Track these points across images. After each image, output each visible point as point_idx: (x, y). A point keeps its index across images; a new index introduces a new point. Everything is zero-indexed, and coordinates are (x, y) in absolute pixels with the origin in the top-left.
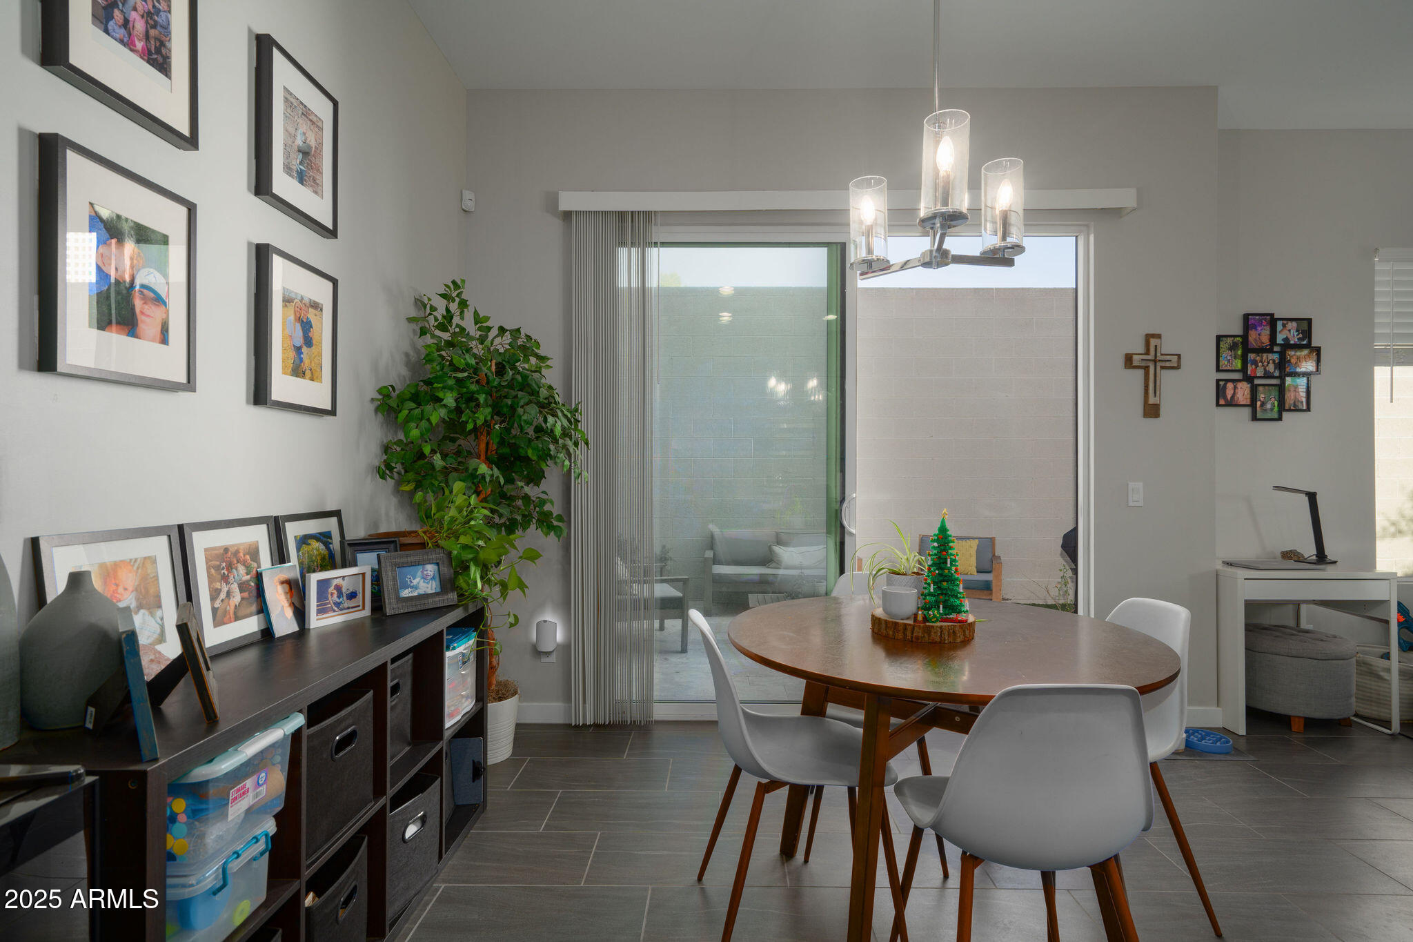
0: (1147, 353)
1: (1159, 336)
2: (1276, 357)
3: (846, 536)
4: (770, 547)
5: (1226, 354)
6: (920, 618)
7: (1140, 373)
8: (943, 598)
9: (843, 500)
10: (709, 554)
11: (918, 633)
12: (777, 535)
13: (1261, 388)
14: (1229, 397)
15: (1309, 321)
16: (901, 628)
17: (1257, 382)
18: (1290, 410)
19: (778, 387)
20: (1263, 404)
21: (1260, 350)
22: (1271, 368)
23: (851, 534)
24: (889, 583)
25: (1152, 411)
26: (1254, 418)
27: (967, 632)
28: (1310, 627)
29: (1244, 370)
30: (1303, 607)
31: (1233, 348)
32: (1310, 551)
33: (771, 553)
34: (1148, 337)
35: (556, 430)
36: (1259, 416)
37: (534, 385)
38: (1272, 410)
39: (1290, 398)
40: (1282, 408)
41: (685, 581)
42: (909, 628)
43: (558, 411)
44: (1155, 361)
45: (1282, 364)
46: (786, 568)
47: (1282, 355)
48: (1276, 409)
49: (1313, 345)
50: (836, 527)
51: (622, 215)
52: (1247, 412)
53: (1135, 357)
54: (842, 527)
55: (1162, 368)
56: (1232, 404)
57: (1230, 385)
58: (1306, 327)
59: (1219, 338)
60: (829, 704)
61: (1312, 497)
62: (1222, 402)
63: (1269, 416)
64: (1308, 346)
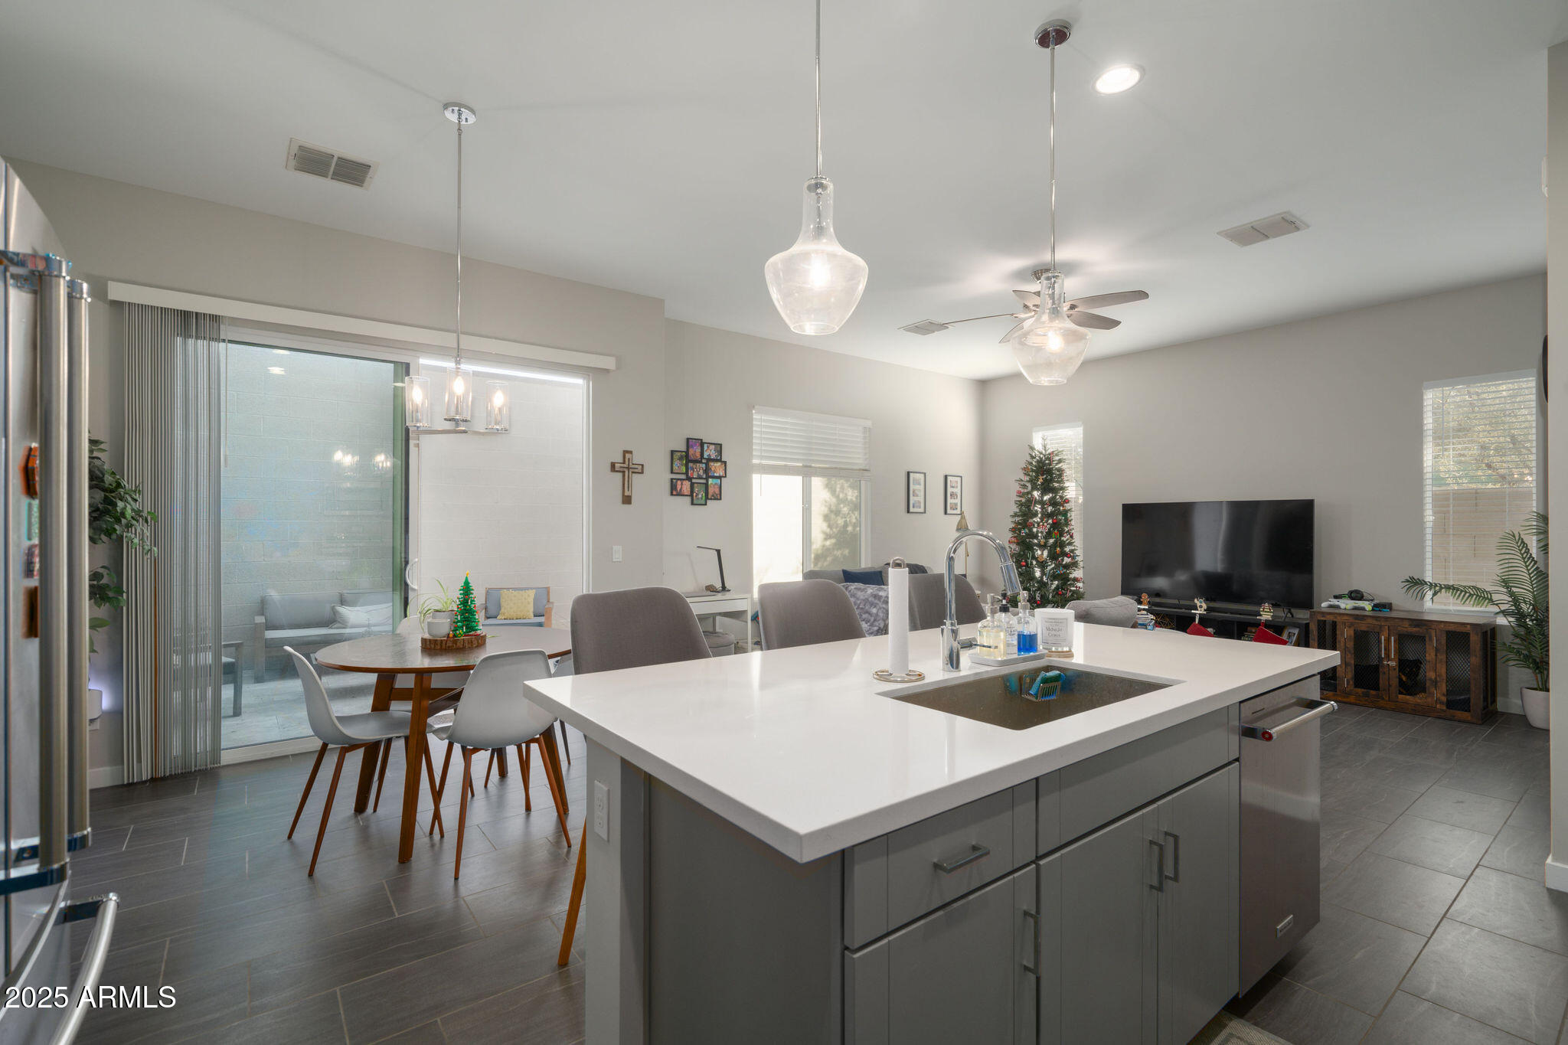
0: (624, 463)
1: (631, 452)
2: (704, 466)
3: (410, 591)
4: (333, 608)
5: (677, 463)
6: (451, 636)
7: (620, 475)
8: (466, 623)
9: (407, 563)
10: (260, 620)
11: (449, 644)
12: (341, 595)
13: (696, 485)
14: (679, 490)
15: (721, 445)
16: (439, 642)
17: (694, 481)
18: (711, 499)
19: (345, 459)
20: (697, 495)
21: (695, 462)
22: (701, 472)
23: (414, 590)
24: (434, 617)
25: (627, 500)
26: (692, 504)
27: (480, 641)
28: (721, 631)
29: (686, 473)
30: (718, 618)
31: (681, 459)
32: (719, 585)
33: (334, 614)
34: (625, 452)
35: (126, 513)
36: (695, 502)
37: (97, 472)
38: (702, 498)
39: (711, 491)
40: (707, 498)
41: (238, 646)
42: (444, 643)
43: (127, 496)
44: (628, 468)
45: (707, 470)
46: (352, 627)
47: (707, 464)
48: (704, 498)
49: (723, 460)
50: (401, 585)
51: (185, 315)
52: (688, 499)
53: (616, 465)
54: (406, 585)
55: (633, 472)
56: (680, 494)
57: (679, 482)
58: (719, 447)
59: (673, 452)
60: (393, 702)
61: (718, 552)
62: (674, 493)
63: (699, 502)
64: (720, 460)
